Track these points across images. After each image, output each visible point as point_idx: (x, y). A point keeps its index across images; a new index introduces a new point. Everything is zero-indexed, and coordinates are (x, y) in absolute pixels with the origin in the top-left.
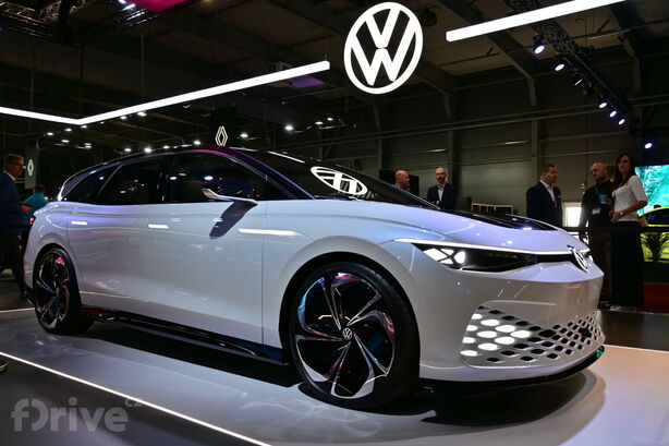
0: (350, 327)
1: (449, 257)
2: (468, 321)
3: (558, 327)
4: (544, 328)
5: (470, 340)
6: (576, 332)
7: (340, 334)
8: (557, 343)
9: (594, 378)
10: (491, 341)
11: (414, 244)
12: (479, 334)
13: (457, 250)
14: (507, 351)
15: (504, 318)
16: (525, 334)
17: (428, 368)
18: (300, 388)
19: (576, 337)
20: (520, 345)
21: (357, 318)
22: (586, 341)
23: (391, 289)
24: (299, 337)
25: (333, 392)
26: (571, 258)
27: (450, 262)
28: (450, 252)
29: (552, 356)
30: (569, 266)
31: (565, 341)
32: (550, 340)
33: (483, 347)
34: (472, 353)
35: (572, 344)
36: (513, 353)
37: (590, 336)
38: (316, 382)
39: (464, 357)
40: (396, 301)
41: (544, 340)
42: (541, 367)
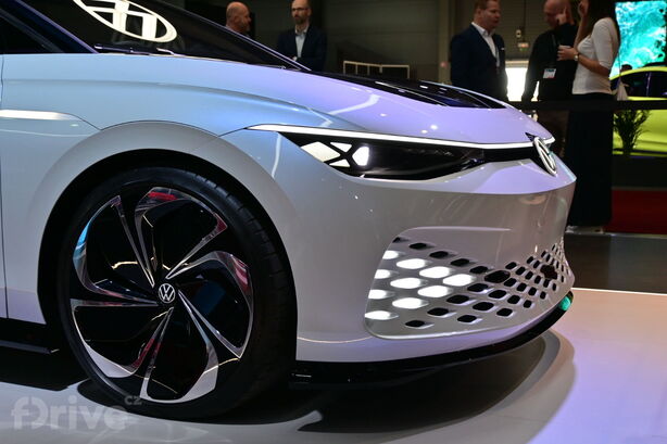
0: (170, 282)
1: (344, 155)
2: (379, 263)
3: (512, 265)
4: (493, 268)
5: (377, 294)
6: (537, 272)
7: (153, 294)
8: (511, 291)
10: (412, 293)
11: (281, 133)
12: (394, 284)
13: (356, 143)
14: (437, 308)
15: (433, 255)
16: (464, 279)
17: (311, 344)
18: (81, 390)
19: (537, 280)
20: (457, 297)
21: (184, 266)
22: (550, 285)
23: (244, 213)
24: (75, 303)
25: (144, 394)
28: (346, 148)
29: (505, 312)
30: (528, 166)
31: (522, 287)
32: (501, 287)
33: (399, 303)
34: (382, 315)
35: (532, 292)
36: (446, 312)
37: (555, 276)
38: (112, 379)
39: (368, 321)
41: (493, 287)
42: (488, 330)
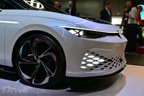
0: (40, 59)
1: (77, 33)
2: (84, 56)
3: (113, 58)
4: (109, 58)
6: (118, 60)
9: (122, 75)
10: (91, 63)
11: (65, 28)
12: (87, 61)
13: (80, 30)
14: (96, 66)
15: (96, 55)
19: (118, 62)
20: (101, 64)
22: (121, 63)
24: (19, 63)
25: (33, 83)
26: (118, 35)
28: (78, 31)
30: (117, 37)
31: (115, 63)
32: (110, 63)
36: (98, 67)
37: (122, 61)
38: (27, 79)
39: (81, 69)
40: (57, 49)
41: (108, 62)
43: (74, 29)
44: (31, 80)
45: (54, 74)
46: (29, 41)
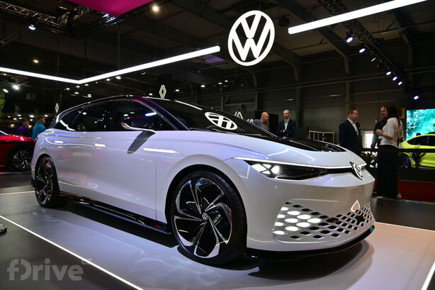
0: (206, 212)
1: (267, 169)
2: (278, 211)
3: (340, 216)
4: (330, 216)
5: (281, 224)
6: (353, 219)
7: (201, 216)
8: (340, 226)
10: (294, 225)
11: (245, 161)
12: (286, 220)
13: (273, 165)
14: (304, 232)
15: (303, 210)
16: (317, 221)
17: (253, 241)
18: (178, 249)
19: (354, 222)
20: (313, 228)
22: (361, 223)
23: (231, 190)
24: (176, 217)
25: (195, 253)
26: (351, 171)
27: (268, 173)
28: (269, 166)
29: (335, 235)
30: (350, 175)
31: (345, 225)
32: (334, 224)
33: (288, 228)
34: (281, 233)
35: (350, 227)
36: (308, 233)
37: (364, 220)
38: (186, 247)
39: (275, 235)
40: (233, 198)
41: (330, 224)
42: (327, 242)
43: (261, 163)
44: (191, 248)
45: (227, 242)
46: (190, 182)
